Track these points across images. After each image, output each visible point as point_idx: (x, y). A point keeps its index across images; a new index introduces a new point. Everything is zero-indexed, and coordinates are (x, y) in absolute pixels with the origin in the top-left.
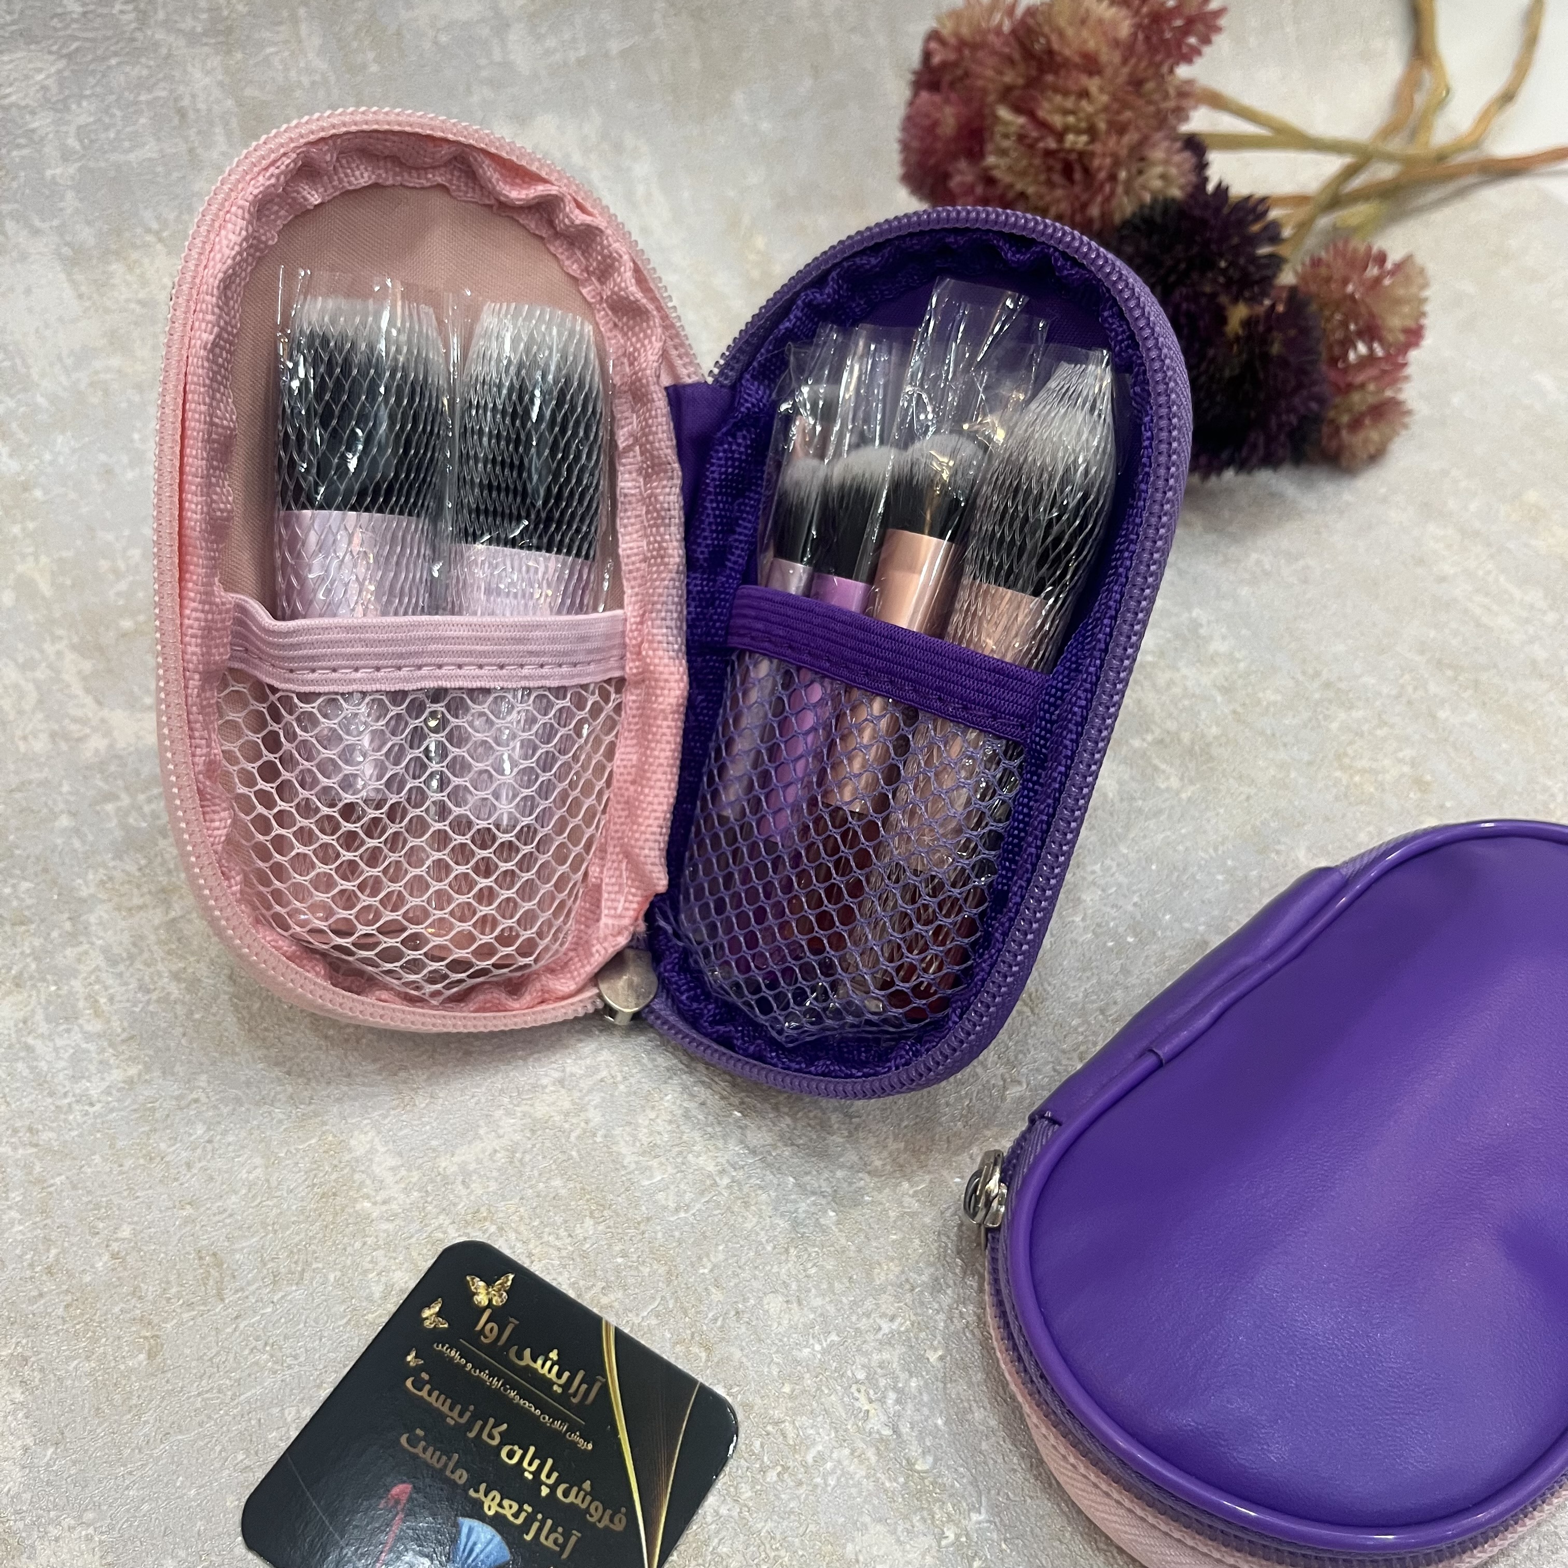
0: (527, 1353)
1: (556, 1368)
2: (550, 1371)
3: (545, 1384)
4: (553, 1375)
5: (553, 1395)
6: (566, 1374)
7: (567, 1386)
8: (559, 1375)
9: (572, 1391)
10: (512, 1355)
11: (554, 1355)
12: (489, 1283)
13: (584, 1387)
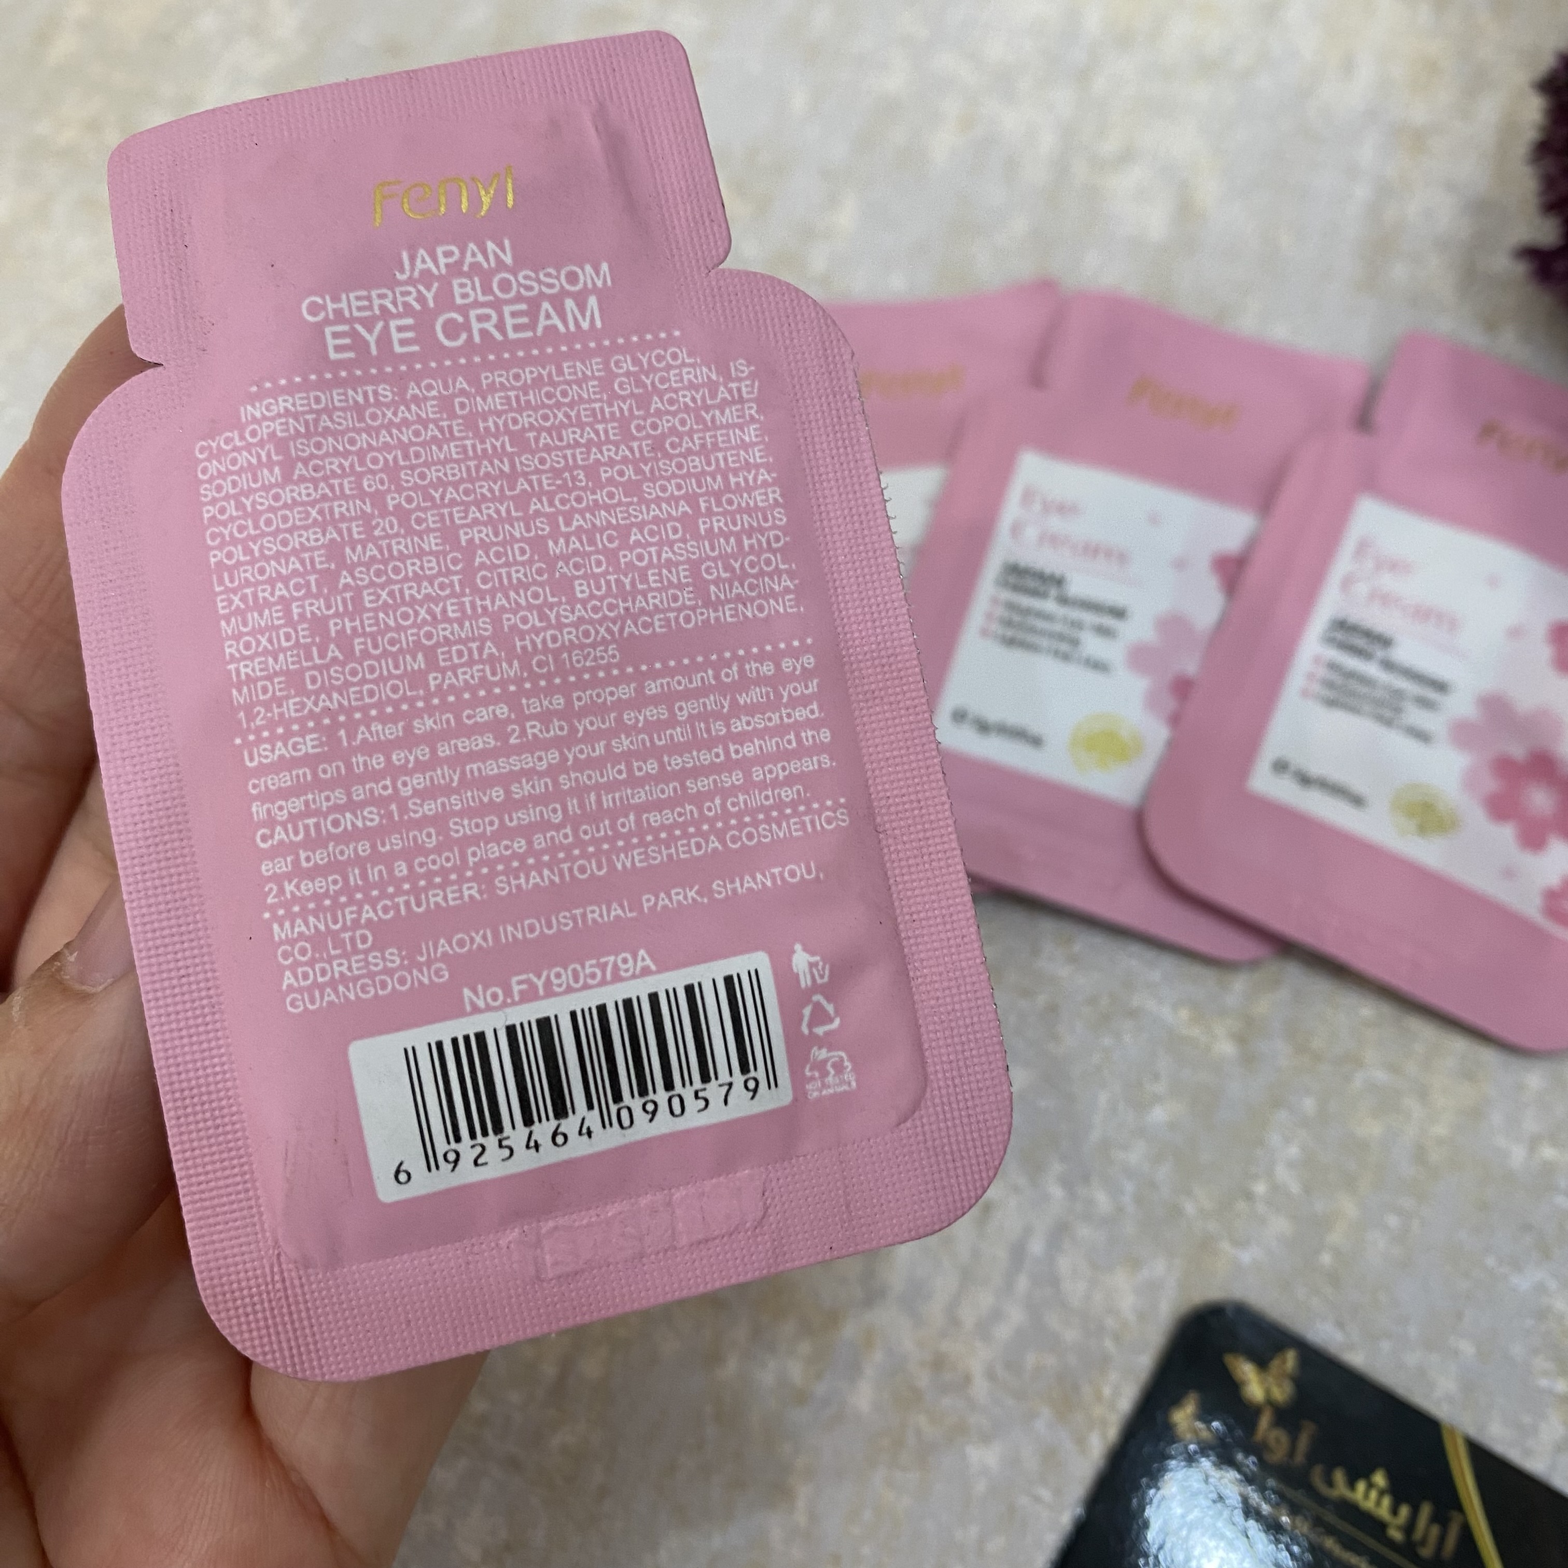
0: (1339, 1476)
1: (1386, 1502)
2: (1378, 1503)
3: (1377, 1527)
4: (1383, 1510)
5: (1391, 1544)
6: (1404, 1511)
7: (1409, 1528)
8: (1395, 1511)
9: (1418, 1534)
10: (1317, 1480)
11: (1380, 1479)
12: (1262, 1364)
13: (1435, 1530)
